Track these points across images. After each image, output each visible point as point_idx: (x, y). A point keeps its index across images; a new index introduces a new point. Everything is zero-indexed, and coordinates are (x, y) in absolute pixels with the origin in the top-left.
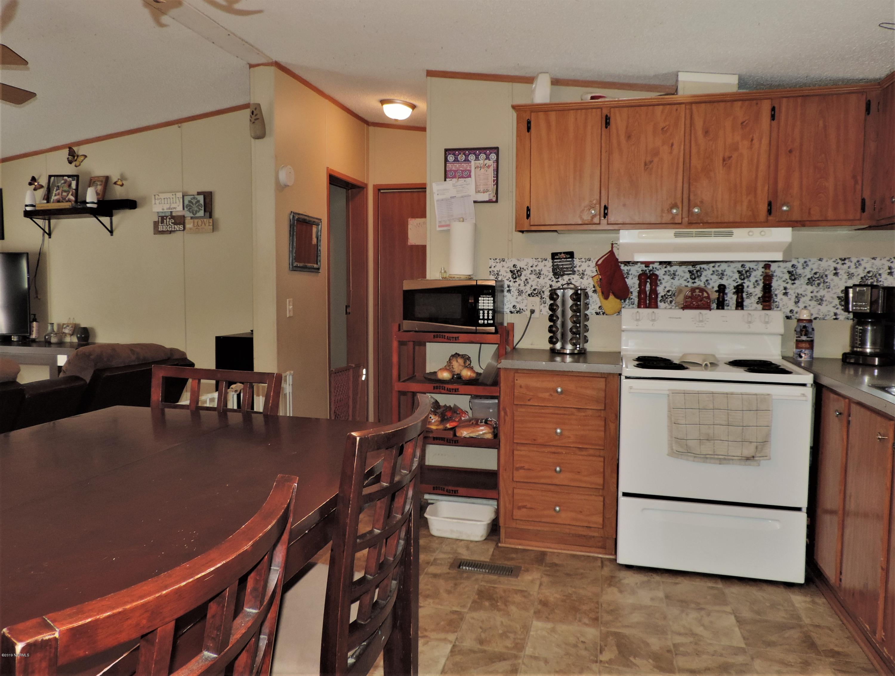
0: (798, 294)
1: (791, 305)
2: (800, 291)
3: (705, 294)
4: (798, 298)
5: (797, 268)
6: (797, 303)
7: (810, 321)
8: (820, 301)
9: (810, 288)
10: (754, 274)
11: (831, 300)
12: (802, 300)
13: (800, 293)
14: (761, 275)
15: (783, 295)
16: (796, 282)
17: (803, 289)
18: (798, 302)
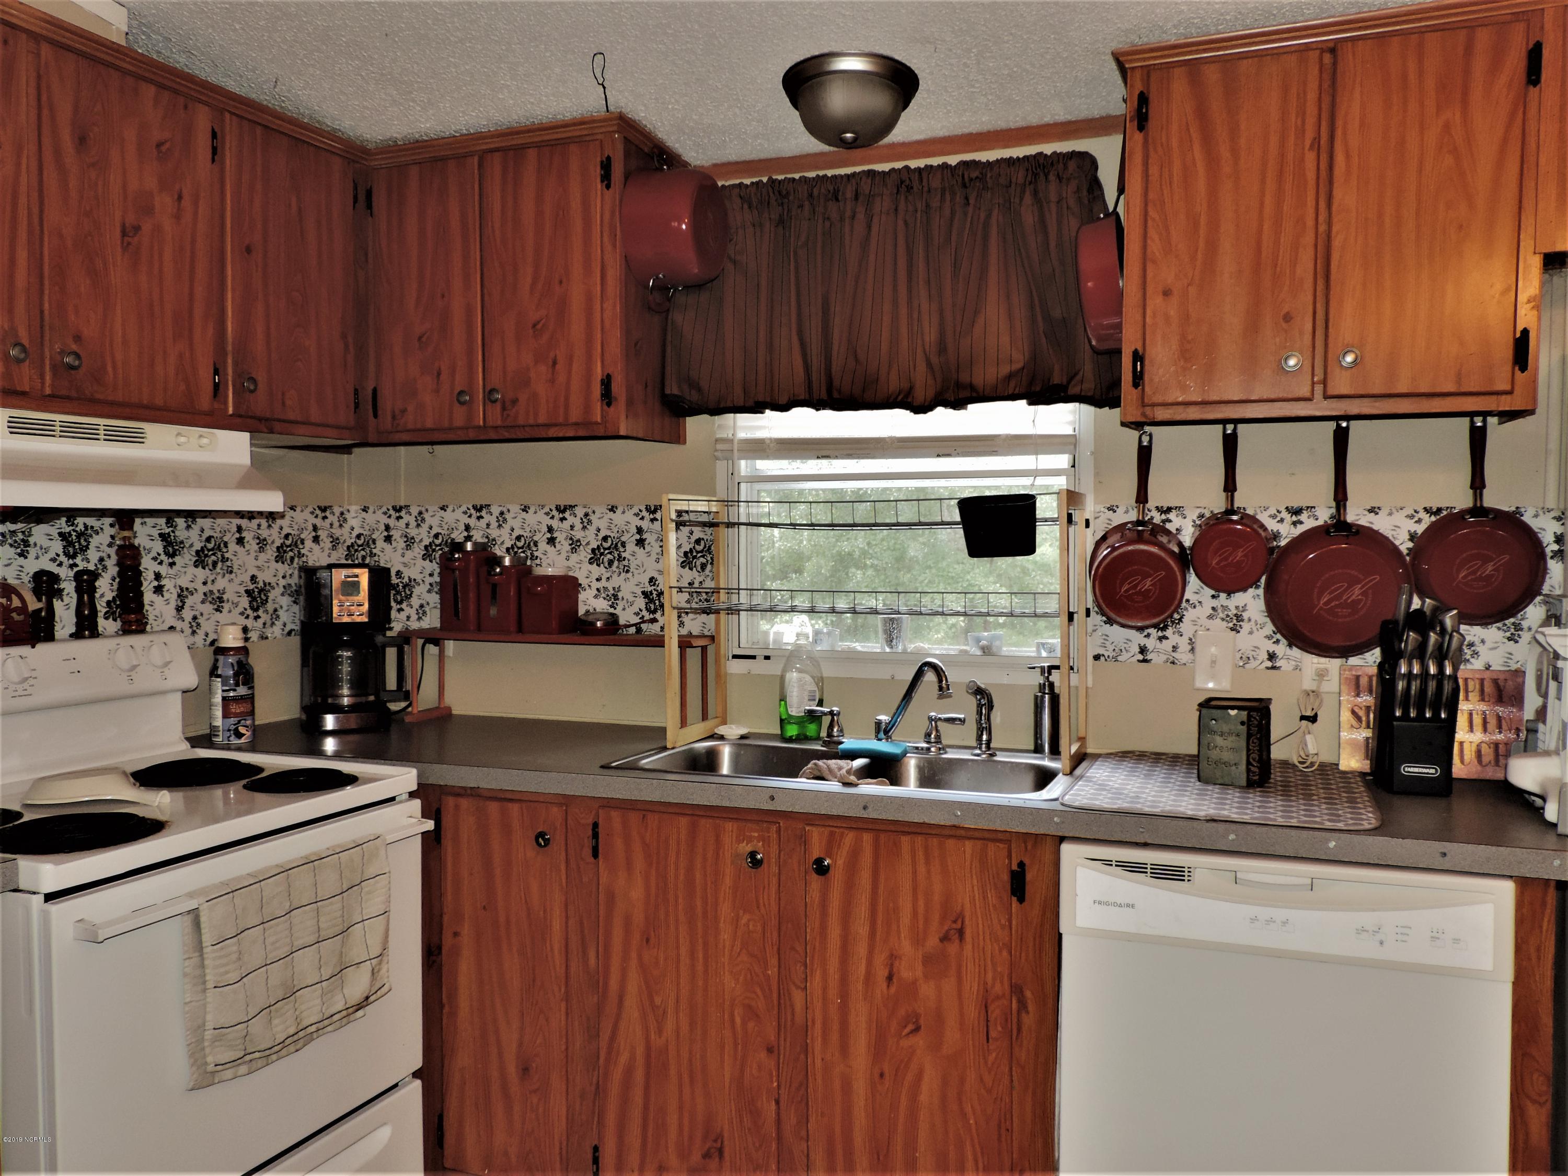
0: (181, 589)
1: (170, 618)
2: (184, 582)
3: (16, 602)
4: (183, 594)
5: (176, 526)
6: (179, 609)
7: (244, 651)
8: (218, 601)
9: (201, 574)
10: (95, 541)
11: (236, 600)
12: (189, 601)
13: (184, 586)
14: (110, 545)
15: (154, 592)
16: (177, 559)
17: (189, 577)
18: (182, 607)
